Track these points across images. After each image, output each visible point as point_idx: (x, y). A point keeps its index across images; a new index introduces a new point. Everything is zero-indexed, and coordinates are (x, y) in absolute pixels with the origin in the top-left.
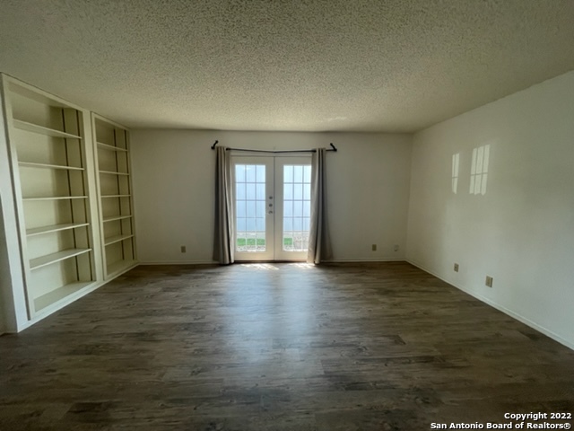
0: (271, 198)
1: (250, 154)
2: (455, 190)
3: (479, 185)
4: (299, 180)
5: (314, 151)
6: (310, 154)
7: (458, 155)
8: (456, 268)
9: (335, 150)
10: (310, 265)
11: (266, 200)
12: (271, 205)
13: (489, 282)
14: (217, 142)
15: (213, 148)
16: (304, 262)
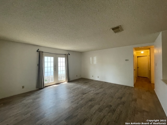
0: (55, 66)
1: (49, 54)
2: (91, 63)
3: (95, 62)
4: (62, 61)
5: (65, 54)
6: (64, 55)
7: (91, 58)
8: (93, 76)
9: (69, 55)
10: (66, 83)
11: (54, 67)
12: (55, 68)
13: (98, 77)
14: (38, 49)
15: (37, 51)
16: (65, 82)
